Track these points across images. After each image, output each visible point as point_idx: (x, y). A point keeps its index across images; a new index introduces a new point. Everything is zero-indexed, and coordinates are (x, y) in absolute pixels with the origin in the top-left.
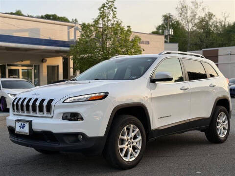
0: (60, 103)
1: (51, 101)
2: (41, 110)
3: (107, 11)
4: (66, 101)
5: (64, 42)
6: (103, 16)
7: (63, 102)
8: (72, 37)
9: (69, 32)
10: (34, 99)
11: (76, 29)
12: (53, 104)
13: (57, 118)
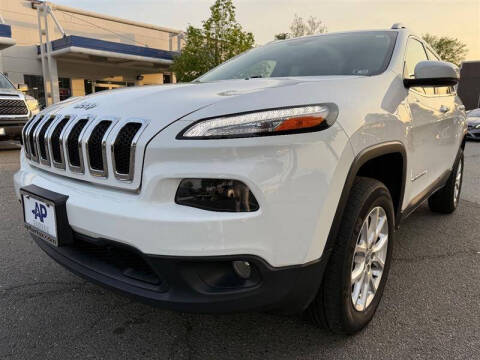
0: (168, 140)
1: (132, 129)
2: (97, 162)
3: (222, 12)
4: (189, 134)
5: (165, 52)
6: (216, 17)
7: (180, 136)
8: (175, 49)
9: (171, 41)
10: (76, 121)
11: (180, 38)
12: (139, 140)
13: (156, 196)
